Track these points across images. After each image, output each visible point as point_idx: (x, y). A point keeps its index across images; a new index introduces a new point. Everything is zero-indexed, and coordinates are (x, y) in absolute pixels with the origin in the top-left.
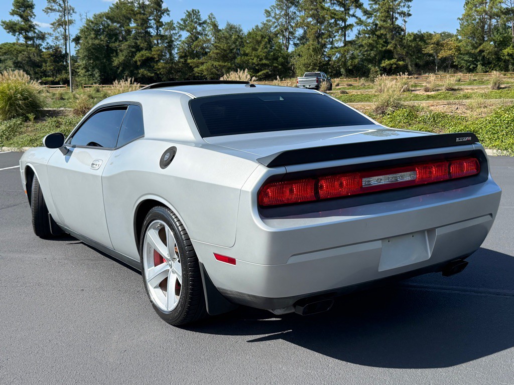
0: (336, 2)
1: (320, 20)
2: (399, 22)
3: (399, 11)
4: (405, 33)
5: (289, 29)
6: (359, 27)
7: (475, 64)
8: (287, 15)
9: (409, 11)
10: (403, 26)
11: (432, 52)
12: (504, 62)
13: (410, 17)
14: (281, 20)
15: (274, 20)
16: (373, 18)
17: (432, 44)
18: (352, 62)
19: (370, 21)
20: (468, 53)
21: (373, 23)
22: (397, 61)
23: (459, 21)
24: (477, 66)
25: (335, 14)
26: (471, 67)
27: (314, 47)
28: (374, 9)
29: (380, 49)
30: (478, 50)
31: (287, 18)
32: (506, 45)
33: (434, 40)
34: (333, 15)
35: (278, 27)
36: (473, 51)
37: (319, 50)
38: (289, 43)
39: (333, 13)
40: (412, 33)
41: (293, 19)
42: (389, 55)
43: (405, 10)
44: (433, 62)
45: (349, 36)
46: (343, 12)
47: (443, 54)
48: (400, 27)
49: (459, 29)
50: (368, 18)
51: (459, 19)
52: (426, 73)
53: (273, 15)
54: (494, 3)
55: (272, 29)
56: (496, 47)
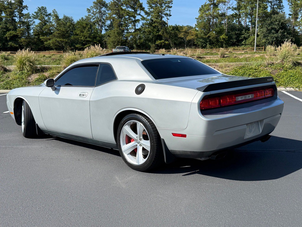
0: (129, 6)
1: (120, 16)
2: (165, 19)
3: (164, 13)
4: (167, 26)
5: (102, 20)
6: (143, 21)
7: (206, 44)
8: (100, 12)
9: (170, 13)
10: (166, 21)
11: (183, 36)
12: (221, 43)
13: (171, 17)
14: (97, 15)
15: (92, 15)
16: (151, 16)
17: (183, 32)
18: (140, 41)
19: (149, 18)
20: (202, 38)
21: (151, 19)
22: (165, 41)
23: (196, 20)
24: (207, 45)
25: (129, 13)
26: (204, 45)
27: (117, 32)
28: (151, 12)
29: (155, 34)
30: (207, 36)
31: (101, 14)
32: (221, 33)
33: (184, 30)
34: (128, 14)
35: (95, 19)
36: (204, 37)
37: (121, 33)
38: (102, 29)
39: (128, 13)
40: (171, 26)
41: (104, 14)
42: (159, 37)
43: (168, 12)
44: (184, 42)
45: (137, 26)
46: (133, 12)
47: (189, 38)
48: (165, 22)
49: (196, 24)
50: (148, 16)
51: (196, 18)
52: (180, 48)
53: (92, 12)
54: (215, 10)
55: (92, 20)
56: (216, 34)
